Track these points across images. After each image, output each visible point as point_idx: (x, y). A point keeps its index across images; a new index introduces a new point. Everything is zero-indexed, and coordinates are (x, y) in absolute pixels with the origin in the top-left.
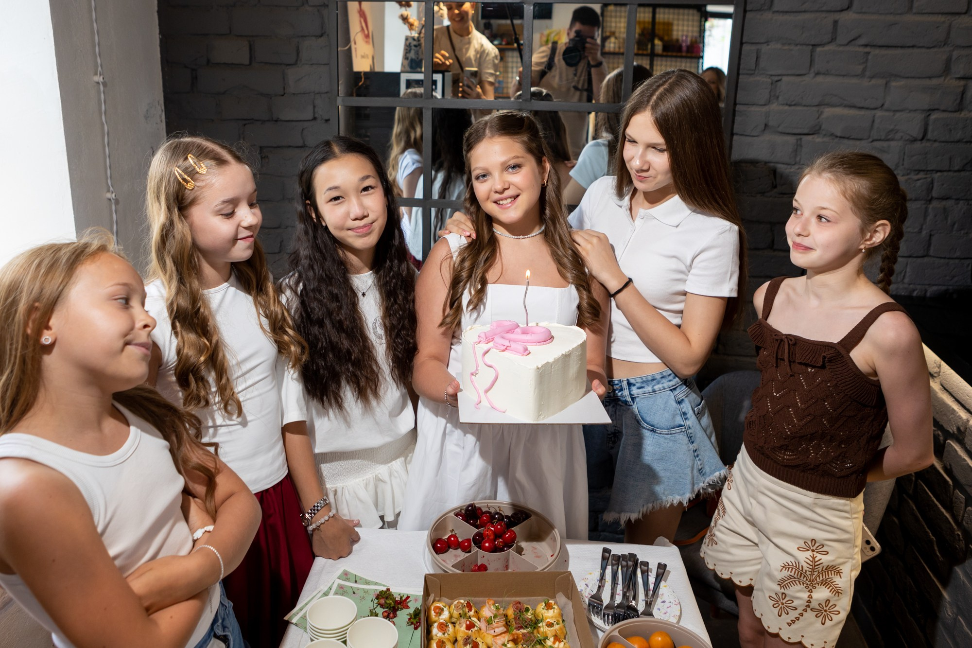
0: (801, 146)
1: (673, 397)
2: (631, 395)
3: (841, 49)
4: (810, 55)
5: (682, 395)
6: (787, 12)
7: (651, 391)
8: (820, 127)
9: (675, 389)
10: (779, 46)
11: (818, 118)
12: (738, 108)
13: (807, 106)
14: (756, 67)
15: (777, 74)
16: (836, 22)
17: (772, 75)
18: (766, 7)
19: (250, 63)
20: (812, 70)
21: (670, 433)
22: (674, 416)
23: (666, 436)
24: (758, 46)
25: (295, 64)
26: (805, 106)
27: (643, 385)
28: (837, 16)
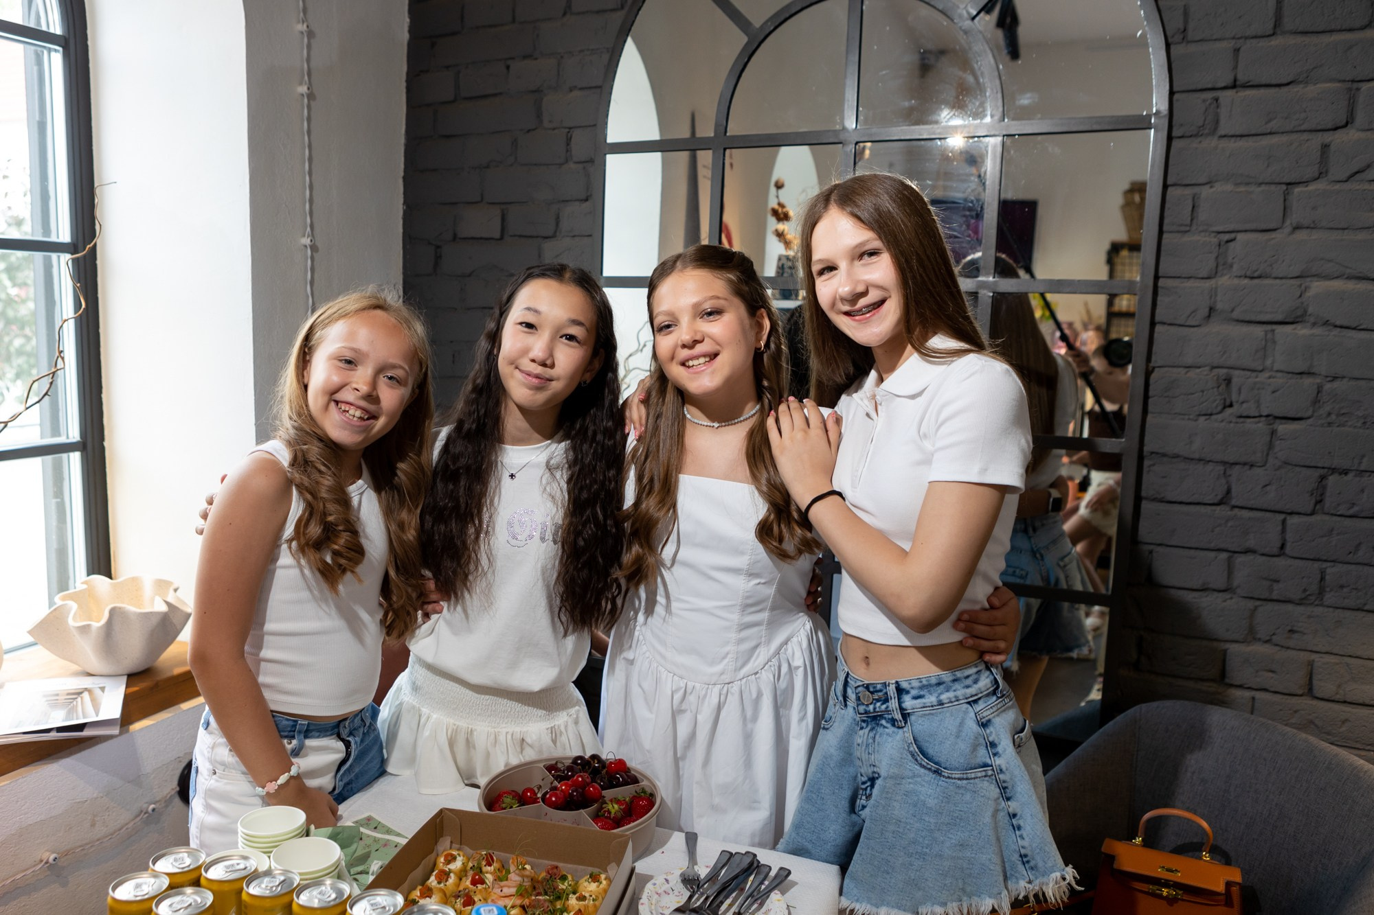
0: (1274, 342)
1: (972, 715)
2: (902, 709)
3: (1337, 187)
4: (1282, 199)
5: (988, 712)
6: (1242, 136)
7: (935, 704)
8: (1305, 311)
9: (976, 701)
10: (1229, 187)
11: (1300, 296)
12: (1161, 282)
13: (1281, 278)
14: (1192, 220)
15: (1226, 230)
16: (1325, 147)
17: (1219, 233)
18: (1206, 131)
19: (502, 238)
20: (1288, 222)
21: (965, 776)
22: (975, 748)
23: (959, 782)
24: (1196, 189)
25: (554, 236)
26: (1276, 278)
27: (922, 693)
28: (1327, 137)
